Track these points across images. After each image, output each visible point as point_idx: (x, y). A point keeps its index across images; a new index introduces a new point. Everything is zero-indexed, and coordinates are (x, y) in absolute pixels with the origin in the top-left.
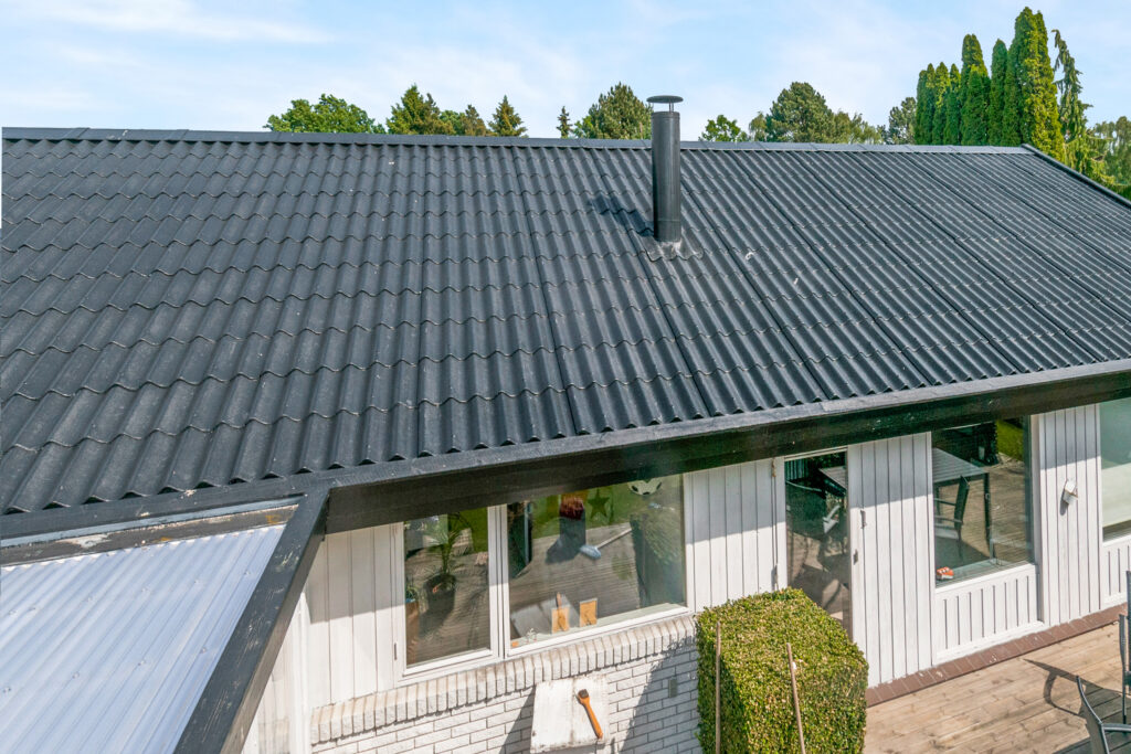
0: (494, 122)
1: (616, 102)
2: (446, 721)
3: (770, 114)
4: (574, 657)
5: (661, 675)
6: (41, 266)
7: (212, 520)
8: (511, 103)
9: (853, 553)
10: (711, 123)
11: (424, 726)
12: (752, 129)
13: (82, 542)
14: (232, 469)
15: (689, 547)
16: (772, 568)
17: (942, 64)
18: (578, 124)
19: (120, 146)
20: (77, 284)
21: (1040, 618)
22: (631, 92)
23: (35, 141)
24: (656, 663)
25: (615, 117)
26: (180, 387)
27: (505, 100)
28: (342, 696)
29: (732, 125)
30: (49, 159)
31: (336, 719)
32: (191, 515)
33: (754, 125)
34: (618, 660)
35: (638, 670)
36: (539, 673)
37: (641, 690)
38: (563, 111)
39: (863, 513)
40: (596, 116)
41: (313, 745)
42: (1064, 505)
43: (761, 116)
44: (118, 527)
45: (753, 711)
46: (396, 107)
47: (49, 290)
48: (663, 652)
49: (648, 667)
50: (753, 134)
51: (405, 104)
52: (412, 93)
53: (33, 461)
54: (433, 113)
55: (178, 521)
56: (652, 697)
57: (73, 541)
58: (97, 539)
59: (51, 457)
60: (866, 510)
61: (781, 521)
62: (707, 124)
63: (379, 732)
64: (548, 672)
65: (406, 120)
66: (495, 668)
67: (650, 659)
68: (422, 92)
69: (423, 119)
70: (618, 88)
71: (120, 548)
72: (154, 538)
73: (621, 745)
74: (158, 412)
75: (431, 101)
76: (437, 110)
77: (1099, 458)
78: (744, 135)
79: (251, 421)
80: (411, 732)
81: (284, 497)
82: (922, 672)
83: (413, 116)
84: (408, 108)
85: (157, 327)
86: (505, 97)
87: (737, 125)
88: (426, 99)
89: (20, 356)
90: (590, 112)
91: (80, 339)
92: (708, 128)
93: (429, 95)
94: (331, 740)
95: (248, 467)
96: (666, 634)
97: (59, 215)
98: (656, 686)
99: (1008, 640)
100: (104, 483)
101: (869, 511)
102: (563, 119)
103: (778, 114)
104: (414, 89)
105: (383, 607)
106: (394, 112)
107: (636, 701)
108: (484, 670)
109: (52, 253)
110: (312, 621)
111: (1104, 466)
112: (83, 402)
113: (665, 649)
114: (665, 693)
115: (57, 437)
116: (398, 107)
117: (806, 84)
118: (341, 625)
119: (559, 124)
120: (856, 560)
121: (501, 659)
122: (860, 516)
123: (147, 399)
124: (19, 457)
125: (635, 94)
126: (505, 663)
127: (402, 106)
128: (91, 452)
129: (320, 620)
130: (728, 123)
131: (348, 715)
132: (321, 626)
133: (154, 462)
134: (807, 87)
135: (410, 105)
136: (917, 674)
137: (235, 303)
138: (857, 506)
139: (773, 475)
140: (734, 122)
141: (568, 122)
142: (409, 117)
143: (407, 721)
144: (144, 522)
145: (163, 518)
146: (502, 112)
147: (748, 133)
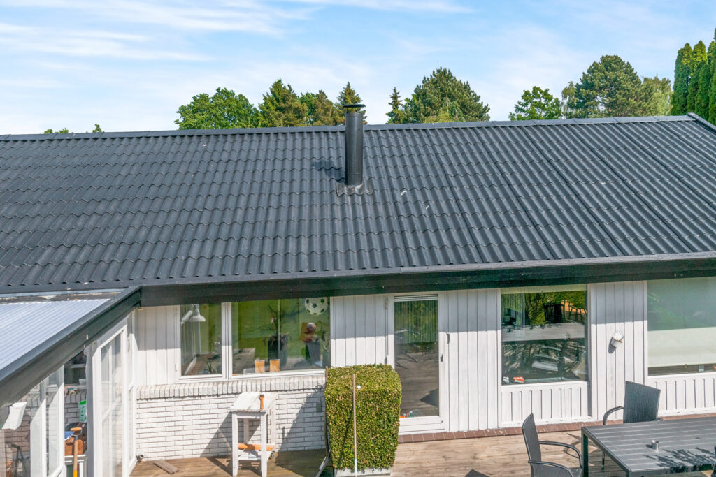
0: (339, 102)
1: (437, 82)
2: (198, 401)
3: (580, 83)
4: (263, 383)
5: (312, 400)
6: (35, 198)
7: (94, 294)
8: (353, 87)
9: (440, 356)
10: (527, 93)
11: (187, 401)
12: (565, 97)
13: (46, 297)
14: (103, 276)
15: (332, 341)
16: (385, 358)
17: (701, 42)
18: (407, 100)
19: (71, 142)
20: (49, 205)
21: (590, 414)
22: (450, 74)
23: (34, 141)
24: (309, 394)
25: (435, 94)
26: (87, 247)
27: (348, 86)
28: (152, 383)
29: (545, 93)
30: (39, 150)
31: (148, 390)
32: (86, 291)
33: (565, 93)
34: (287, 388)
35: (299, 396)
36: (244, 387)
37: (300, 405)
38: (395, 90)
39: (448, 335)
40: (420, 93)
41: (138, 400)
42: (612, 348)
43: (571, 84)
44: (59, 293)
45: (329, 400)
46: (266, 95)
47: (38, 207)
48: (313, 389)
49: (305, 395)
50: (566, 101)
51: (273, 93)
52: (278, 84)
53: (30, 269)
54: (291, 98)
55: (81, 293)
56: (307, 410)
57: (44, 297)
58: (52, 297)
59: (37, 269)
60: (451, 334)
61: (391, 334)
62: (523, 93)
63: (167, 400)
64: (249, 387)
65: (273, 104)
66: (223, 383)
67: (305, 391)
68: (285, 84)
69: (284, 103)
70: (439, 71)
71: (60, 300)
72: (72, 298)
73: (289, 430)
74: (77, 255)
75: (291, 89)
76: (294, 96)
77: (646, 322)
78: (557, 101)
79: (113, 260)
80: (182, 403)
81: (122, 288)
82: (490, 430)
83: (278, 101)
84: (275, 96)
85: (80, 223)
86: (349, 83)
87: (549, 93)
88: (288, 88)
89: (27, 233)
90: (416, 91)
91: (49, 226)
92: (523, 97)
93: (289, 86)
94: (145, 399)
95: (110, 277)
96: (315, 380)
97: (43, 175)
98: (309, 405)
99: (559, 422)
100: (55, 278)
101: (453, 336)
102: (395, 97)
103: (588, 84)
104: (279, 81)
105: (170, 348)
106: (265, 99)
107: (297, 411)
108: (218, 383)
109: (40, 192)
110: (139, 349)
111: (649, 329)
112: (48, 251)
113: (314, 387)
114: (315, 410)
115: (39, 262)
116: (268, 94)
117: (616, 57)
118: (151, 353)
119: (391, 100)
120: (442, 360)
121: (227, 379)
122: (447, 337)
123: (73, 250)
124: (26, 268)
125: (453, 75)
126: (229, 381)
127: (270, 94)
128: (51, 268)
129: (142, 350)
130: (541, 92)
131: (153, 389)
132: (142, 352)
133: (74, 273)
134: (617, 60)
135: (276, 93)
136: (486, 430)
137: (114, 214)
138: (444, 331)
139: (386, 309)
140: (547, 91)
141: (399, 99)
142: (275, 102)
143: (179, 397)
144: (68, 292)
145: (75, 292)
146: (345, 94)
147: (560, 99)
